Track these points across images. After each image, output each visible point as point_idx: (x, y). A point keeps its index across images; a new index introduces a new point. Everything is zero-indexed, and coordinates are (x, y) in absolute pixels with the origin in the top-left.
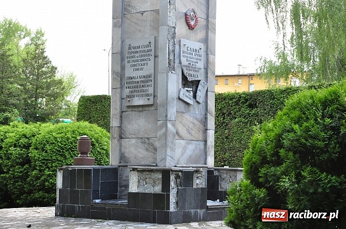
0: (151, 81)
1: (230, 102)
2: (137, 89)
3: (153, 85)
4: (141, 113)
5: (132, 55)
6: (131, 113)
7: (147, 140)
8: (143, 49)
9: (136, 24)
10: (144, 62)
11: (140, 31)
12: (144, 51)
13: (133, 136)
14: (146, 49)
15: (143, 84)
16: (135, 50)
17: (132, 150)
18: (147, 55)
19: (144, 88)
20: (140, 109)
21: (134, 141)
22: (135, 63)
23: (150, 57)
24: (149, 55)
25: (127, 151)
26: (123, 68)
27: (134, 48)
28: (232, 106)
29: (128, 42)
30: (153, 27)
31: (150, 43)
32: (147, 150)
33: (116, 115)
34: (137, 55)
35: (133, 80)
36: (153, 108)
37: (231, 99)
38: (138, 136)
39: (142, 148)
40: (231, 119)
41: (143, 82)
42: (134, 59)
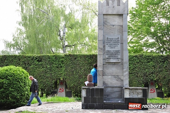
0: (120, 53)
1: (29, 59)
2: (112, 56)
3: (120, 55)
4: (114, 66)
5: (109, 42)
6: (108, 65)
7: (117, 76)
8: (115, 40)
9: (110, 29)
10: (116, 45)
11: (112, 33)
12: (115, 41)
13: (110, 75)
14: (116, 40)
15: (115, 54)
16: (110, 40)
17: (109, 80)
18: (117, 43)
19: (116, 56)
20: (113, 64)
21: (110, 77)
22: (111, 45)
23: (119, 43)
24: (118, 43)
25: (106, 81)
26: (104, 46)
27: (110, 39)
28: (29, 60)
29: (106, 36)
30: (119, 32)
31: (118, 38)
32: (117, 80)
33: (101, 66)
34: (111, 42)
35: (110, 52)
36: (120, 64)
37: (29, 58)
38: (112, 75)
39: (115, 80)
40: (29, 66)
41: (115, 53)
42: (110, 44)
